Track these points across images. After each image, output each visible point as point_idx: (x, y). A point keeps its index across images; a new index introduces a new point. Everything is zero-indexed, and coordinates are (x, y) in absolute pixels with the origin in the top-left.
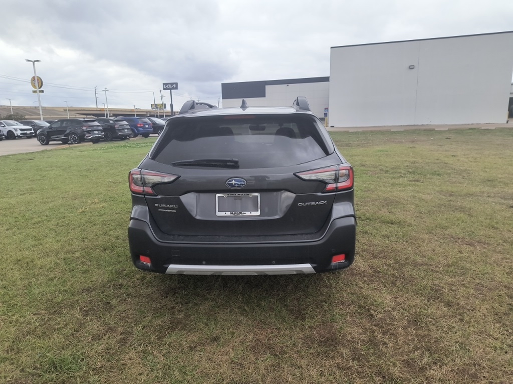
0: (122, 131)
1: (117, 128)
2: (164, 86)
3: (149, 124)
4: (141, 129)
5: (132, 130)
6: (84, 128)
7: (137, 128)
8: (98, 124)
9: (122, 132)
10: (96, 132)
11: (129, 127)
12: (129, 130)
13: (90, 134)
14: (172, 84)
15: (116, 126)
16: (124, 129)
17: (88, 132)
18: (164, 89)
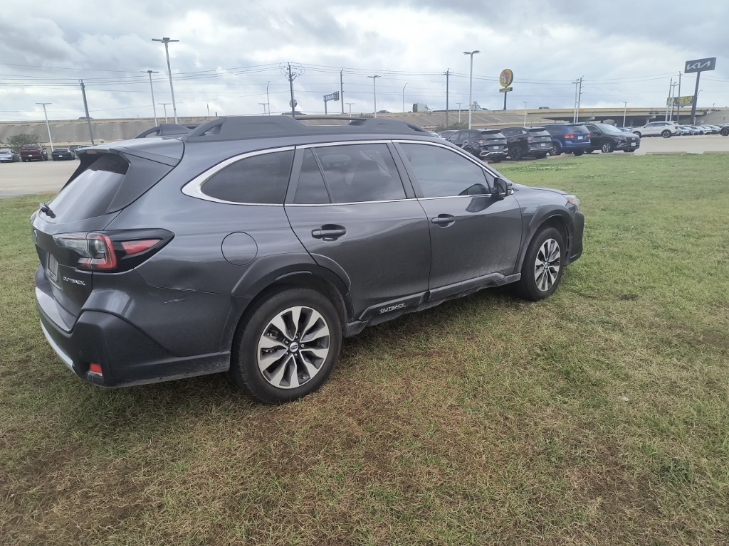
0: (538, 145)
1: (530, 142)
2: (689, 66)
3: (584, 135)
4: (570, 142)
5: (554, 143)
6: (481, 142)
7: (563, 140)
8: (503, 136)
9: (536, 147)
10: (496, 148)
11: (549, 139)
12: (548, 144)
13: (487, 149)
14: (703, 61)
15: (529, 139)
16: (540, 143)
17: (485, 147)
18: (687, 71)
